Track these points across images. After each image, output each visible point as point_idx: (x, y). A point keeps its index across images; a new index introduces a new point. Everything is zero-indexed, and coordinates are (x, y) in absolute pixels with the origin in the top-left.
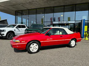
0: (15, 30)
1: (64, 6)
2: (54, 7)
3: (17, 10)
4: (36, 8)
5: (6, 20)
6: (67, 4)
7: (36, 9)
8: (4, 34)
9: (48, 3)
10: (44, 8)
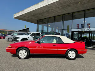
0: (29, 37)
1: (85, 10)
2: (73, 13)
3: (39, 19)
4: (54, 15)
5: (28, 28)
6: (89, 8)
7: (55, 17)
8: (18, 41)
9: (65, 10)
10: (63, 15)
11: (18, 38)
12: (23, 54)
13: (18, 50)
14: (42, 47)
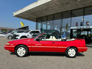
1: (84, 8)
7: (54, 14)
11: (18, 36)
12: (21, 52)
13: (17, 48)
14: (41, 45)
